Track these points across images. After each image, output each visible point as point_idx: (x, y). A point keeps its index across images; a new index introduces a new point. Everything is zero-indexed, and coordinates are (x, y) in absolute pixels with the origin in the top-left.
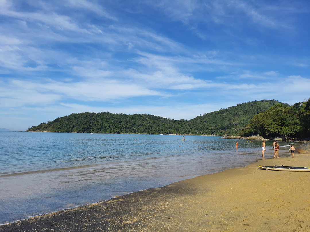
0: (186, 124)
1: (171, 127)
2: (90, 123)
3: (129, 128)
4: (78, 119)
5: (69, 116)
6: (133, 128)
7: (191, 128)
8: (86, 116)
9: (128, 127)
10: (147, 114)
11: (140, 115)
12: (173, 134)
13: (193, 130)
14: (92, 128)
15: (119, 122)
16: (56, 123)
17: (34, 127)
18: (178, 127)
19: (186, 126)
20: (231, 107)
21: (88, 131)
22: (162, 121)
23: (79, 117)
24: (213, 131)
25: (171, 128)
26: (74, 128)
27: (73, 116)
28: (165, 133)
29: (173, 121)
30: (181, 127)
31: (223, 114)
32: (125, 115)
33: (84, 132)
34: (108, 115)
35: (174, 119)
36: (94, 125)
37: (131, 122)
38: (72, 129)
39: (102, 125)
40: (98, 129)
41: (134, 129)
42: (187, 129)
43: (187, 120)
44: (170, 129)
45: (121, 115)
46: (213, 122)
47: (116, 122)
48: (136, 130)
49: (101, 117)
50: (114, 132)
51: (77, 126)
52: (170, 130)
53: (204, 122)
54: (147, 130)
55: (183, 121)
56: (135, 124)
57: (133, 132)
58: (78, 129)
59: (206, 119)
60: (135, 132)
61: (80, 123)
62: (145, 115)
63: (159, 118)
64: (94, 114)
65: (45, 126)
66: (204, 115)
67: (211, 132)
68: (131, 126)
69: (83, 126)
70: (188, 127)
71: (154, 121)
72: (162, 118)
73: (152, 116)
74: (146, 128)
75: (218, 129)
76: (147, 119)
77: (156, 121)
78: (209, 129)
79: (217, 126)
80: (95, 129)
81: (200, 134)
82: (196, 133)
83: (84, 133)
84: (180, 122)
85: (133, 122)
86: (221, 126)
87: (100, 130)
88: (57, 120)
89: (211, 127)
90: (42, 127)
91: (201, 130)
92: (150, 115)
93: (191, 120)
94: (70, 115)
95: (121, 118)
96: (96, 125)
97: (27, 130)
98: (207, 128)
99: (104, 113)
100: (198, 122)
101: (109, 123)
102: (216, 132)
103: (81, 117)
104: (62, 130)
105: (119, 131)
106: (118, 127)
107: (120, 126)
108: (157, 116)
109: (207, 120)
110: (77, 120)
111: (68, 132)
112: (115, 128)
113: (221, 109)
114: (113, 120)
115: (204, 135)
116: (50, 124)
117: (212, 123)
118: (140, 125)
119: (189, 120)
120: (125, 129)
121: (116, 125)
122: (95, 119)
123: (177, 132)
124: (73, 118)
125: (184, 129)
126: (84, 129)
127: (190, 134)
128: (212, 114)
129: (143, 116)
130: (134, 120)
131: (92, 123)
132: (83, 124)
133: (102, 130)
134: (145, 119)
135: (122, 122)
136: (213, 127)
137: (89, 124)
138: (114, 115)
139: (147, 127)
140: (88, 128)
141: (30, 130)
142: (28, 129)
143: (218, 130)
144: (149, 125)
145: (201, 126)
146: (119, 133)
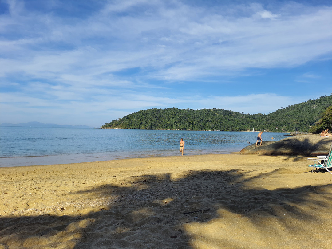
0: (264, 119)
1: (244, 123)
2: (157, 119)
3: (195, 124)
4: (145, 115)
5: (137, 113)
6: (200, 124)
7: (269, 124)
8: (153, 113)
9: (194, 123)
10: (217, 108)
11: (209, 110)
12: (246, 130)
13: (271, 126)
14: (159, 125)
15: (186, 118)
16: (126, 119)
17: (107, 124)
18: (253, 123)
19: (263, 121)
20: (324, 97)
21: (154, 128)
22: (234, 116)
23: (146, 113)
24: (298, 126)
25: (245, 124)
26: (142, 125)
27: (141, 112)
28: (237, 129)
29: (248, 116)
30: (257, 122)
31: (313, 106)
32: (192, 111)
33: (151, 128)
34: (174, 111)
35: (248, 114)
36: (160, 122)
37: (198, 118)
38: (140, 126)
39: (168, 121)
40: (165, 126)
41: (201, 125)
42: (264, 124)
43: (265, 114)
44: (243, 125)
45: (188, 110)
46: (299, 116)
47: (182, 118)
48: (203, 127)
49: (168, 113)
50: (180, 128)
51: (145, 123)
52: (243, 126)
53: (287, 116)
54: (216, 126)
55: (260, 115)
56: (202, 120)
57: (200, 128)
58: (145, 125)
59: (290, 113)
60: (202, 128)
61: (148, 119)
62: (214, 109)
63: (230, 113)
64: (161, 110)
65: (117, 123)
66: (287, 108)
67: (295, 127)
68: (198, 122)
69: (150, 123)
70: (265, 122)
71: (223, 117)
72: (234, 112)
73: (222, 111)
74: (215, 125)
75: (304, 124)
76: (216, 114)
77: (226, 116)
78: (293, 124)
79: (303, 121)
80: (161, 125)
81: (280, 130)
82: (275, 129)
83: (151, 129)
84: (255, 117)
85: (200, 118)
86: (309, 120)
87: (167, 127)
88: (126, 117)
89: (295, 122)
90: (114, 124)
91: (282, 126)
92: (220, 110)
93: (269, 115)
94: (138, 111)
95: (188, 114)
96: (162, 122)
97: (101, 127)
98: (290, 123)
99: (171, 109)
100: (279, 116)
101: (175, 119)
102: (301, 127)
103: (148, 113)
104: (131, 127)
105: (185, 128)
106: (184, 123)
107: (186, 122)
108: (228, 111)
109: (291, 114)
110: (144, 117)
111: (136, 129)
112: (181, 124)
113: (310, 100)
114: (179, 116)
115: (286, 131)
116: (121, 120)
117: (296, 117)
118: (208, 121)
119: (268, 114)
120: (191, 125)
121: (182, 121)
122: (161, 115)
123: (251, 129)
124: (141, 115)
125: (261, 125)
126: (151, 125)
127: (268, 130)
128: (297, 106)
129: (212, 111)
130: (202, 116)
131: (159, 119)
132: (150, 121)
133: (168, 127)
134: (214, 115)
135: (188, 118)
136: (297, 122)
137: (155, 120)
138: (181, 110)
139: (216, 123)
140: (155, 125)
141: (103, 127)
142: (102, 126)
143: (304, 126)
144: (218, 121)
145: (282, 121)
146: (185, 129)
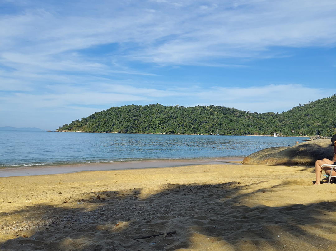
0: (276, 120)
1: (251, 124)
2: (135, 120)
3: (187, 126)
4: (118, 114)
5: (108, 110)
6: (193, 126)
7: (282, 126)
8: (130, 110)
9: (185, 125)
10: (215, 105)
11: (204, 108)
12: (253, 134)
13: (286, 128)
14: (137, 127)
15: (174, 118)
16: (92, 120)
17: (66, 125)
18: (262, 124)
19: (275, 122)
21: (131, 131)
22: (238, 115)
23: (120, 111)
24: (320, 129)
25: (252, 126)
26: (114, 127)
27: (113, 110)
28: (241, 133)
29: (256, 115)
30: (268, 123)
32: (183, 108)
33: (126, 131)
34: (159, 109)
35: (256, 113)
36: (139, 123)
37: (190, 118)
38: (111, 128)
39: (150, 122)
40: (146, 128)
41: (194, 128)
42: (276, 126)
43: (278, 113)
44: (249, 127)
45: (177, 108)
46: (321, 116)
47: (169, 118)
48: (197, 129)
49: (150, 111)
50: (166, 132)
51: (118, 124)
52: (250, 129)
53: (305, 115)
54: (213, 129)
55: (271, 115)
56: (196, 120)
57: (193, 132)
58: (119, 128)
59: (309, 111)
60: (195, 131)
61: (122, 120)
62: (212, 106)
63: (233, 111)
64: (140, 106)
65: (79, 124)
66: (305, 105)
67: (317, 130)
68: (190, 123)
69: (125, 124)
70: (278, 124)
71: (224, 116)
72: (238, 111)
74: (212, 127)
75: (328, 126)
76: (214, 113)
77: (227, 115)
78: (313, 126)
79: (326, 122)
80: (141, 127)
81: (297, 134)
82: (291, 133)
83: (126, 133)
84: (265, 117)
85: (193, 117)
86: (333, 121)
87: (148, 130)
88: (93, 117)
89: (317, 124)
90: (75, 125)
91: (299, 128)
92: (220, 107)
93: (283, 114)
94: (109, 109)
95: (177, 112)
96: (142, 122)
97: (57, 129)
98: (309, 125)
99: (153, 105)
100: (296, 116)
101: (159, 119)
102: (324, 130)
103: (123, 111)
104: (99, 130)
105: (173, 131)
106: (172, 125)
107: (175, 123)
108: (230, 108)
109: (311, 113)
110: (117, 116)
111: (107, 132)
112: (167, 127)
113: (335, 95)
114: (164, 114)
115: (305, 135)
116: (86, 121)
117: (318, 117)
118: (203, 122)
119: (281, 113)
120: (181, 128)
121: (169, 122)
122: (141, 114)
123: (260, 132)
124: (113, 113)
125: (272, 127)
126: (127, 127)
127: (281, 134)
128: (319, 103)
129: (209, 108)
130: (196, 115)
131: (138, 120)
132: (126, 122)
133: (150, 129)
134: (212, 114)
135: (177, 117)
136: (319, 124)
137: (133, 121)
138: (166, 108)
139: (214, 125)
140: (132, 127)
141: (61, 129)
142: (59, 128)
143: (328, 129)
144: (216, 122)
145: (300, 122)
146: (173, 133)
